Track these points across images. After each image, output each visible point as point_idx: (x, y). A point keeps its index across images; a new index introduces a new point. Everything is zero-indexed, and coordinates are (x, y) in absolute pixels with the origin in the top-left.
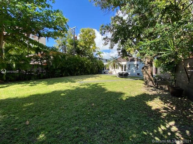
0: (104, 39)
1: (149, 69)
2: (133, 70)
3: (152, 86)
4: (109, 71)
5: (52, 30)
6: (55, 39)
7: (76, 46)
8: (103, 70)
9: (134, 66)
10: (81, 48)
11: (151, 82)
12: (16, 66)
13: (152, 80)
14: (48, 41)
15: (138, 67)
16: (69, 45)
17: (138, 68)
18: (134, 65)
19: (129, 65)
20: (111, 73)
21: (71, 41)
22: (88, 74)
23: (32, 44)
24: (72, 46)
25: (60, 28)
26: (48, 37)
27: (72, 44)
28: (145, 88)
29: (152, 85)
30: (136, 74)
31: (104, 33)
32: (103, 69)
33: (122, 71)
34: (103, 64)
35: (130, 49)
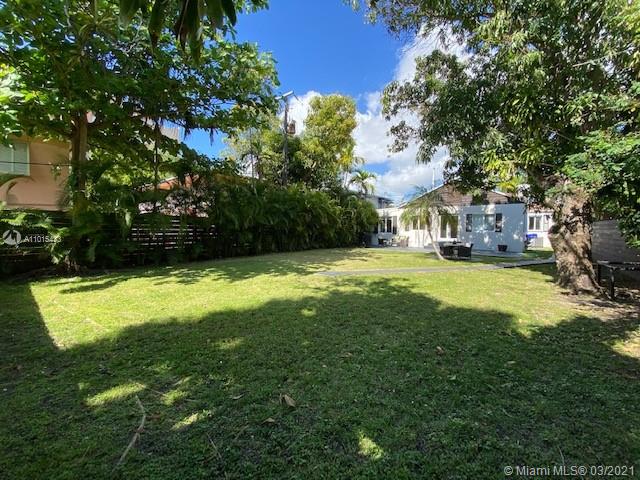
0: (395, 130)
1: (580, 232)
2: (482, 236)
3: (589, 292)
4: (396, 237)
5: (230, 106)
6: (232, 134)
7: (290, 155)
8: (376, 232)
9: (486, 221)
10: (309, 163)
11: (586, 276)
12: (132, 221)
13: (587, 271)
14: (212, 140)
15: (502, 224)
16: (271, 153)
17: (500, 227)
18: (487, 216)
19: (469, 217)
20: (404, 244)
21: (277, 138)
22: (328, 247)
23: (164, 151)
24: (277, 155)
25: (255, 100)
26: (212, 128)
27: (278, 150)
28: (566, 297)
29: (589, 288)
30: (495, 248)
31: (395, 112)
32: (373, 229)
33: (443, 235)
34: (375, 215)
35: (499, 162)
